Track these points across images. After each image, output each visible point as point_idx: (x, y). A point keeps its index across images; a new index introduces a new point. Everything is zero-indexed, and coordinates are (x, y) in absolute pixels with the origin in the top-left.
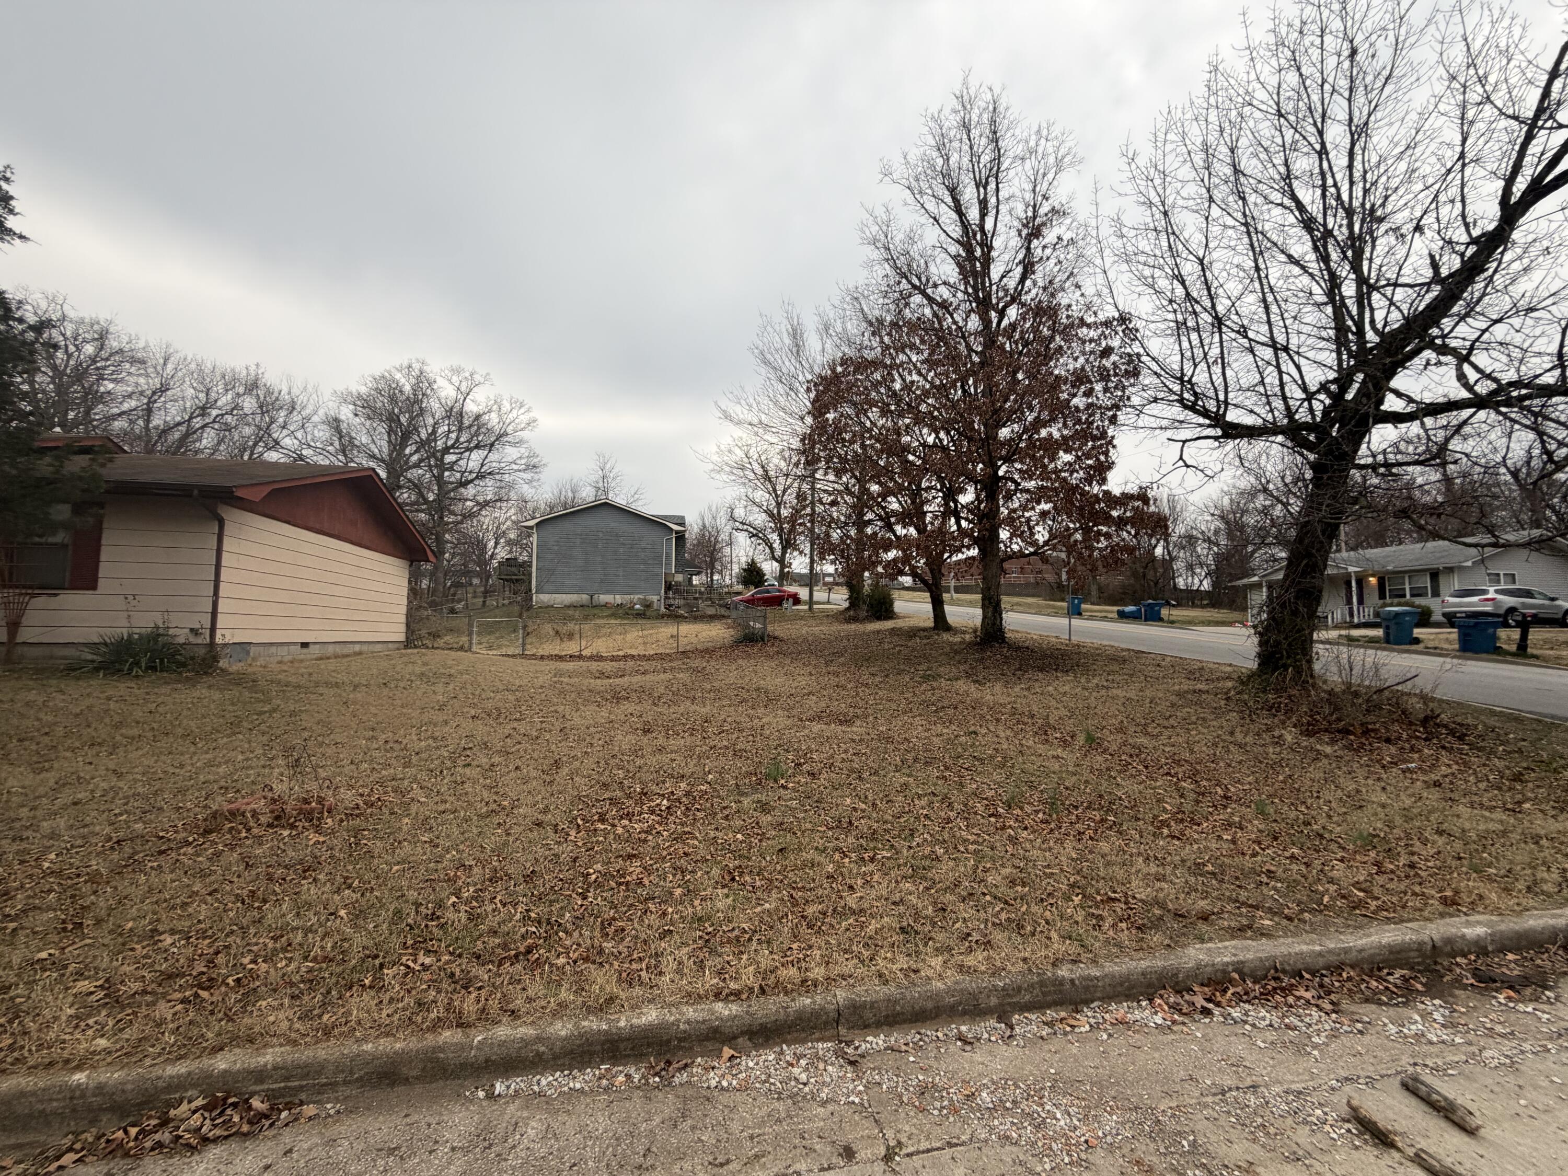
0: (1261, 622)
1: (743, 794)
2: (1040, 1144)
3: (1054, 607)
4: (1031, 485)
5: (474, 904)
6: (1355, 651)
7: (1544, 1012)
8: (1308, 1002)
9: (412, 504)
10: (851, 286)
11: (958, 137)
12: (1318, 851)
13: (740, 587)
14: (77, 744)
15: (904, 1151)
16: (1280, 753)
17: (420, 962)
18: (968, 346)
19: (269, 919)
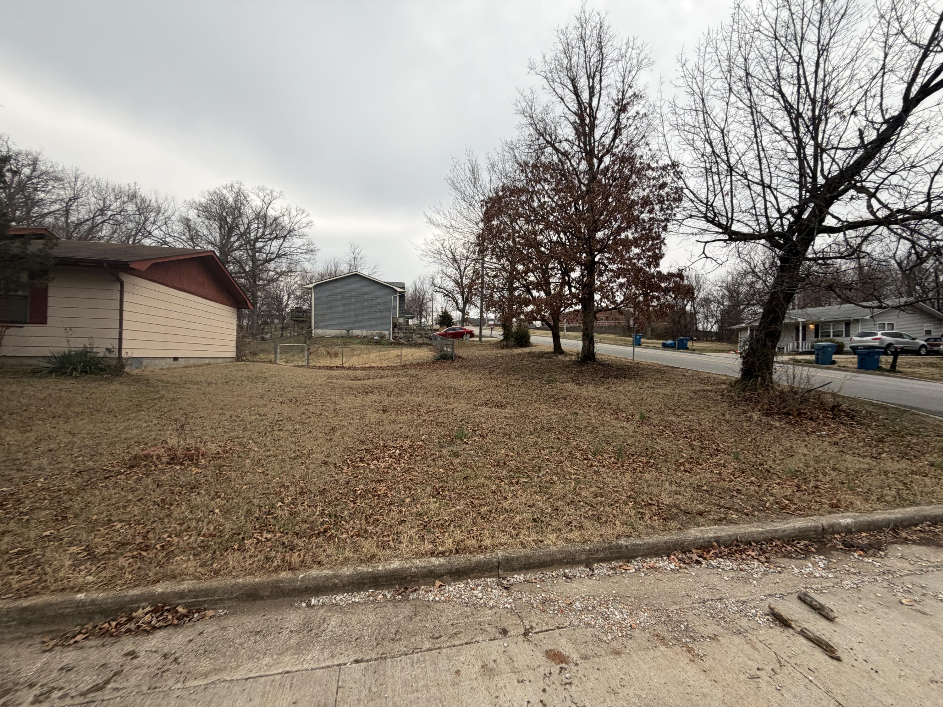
0: (745, 351)
1: (442, 447)
2: (606, 627)
3: (625, 340)
4: (614, 267)
5: (292, 506)
6: (797, 368)
7: (877, 562)
8: (753, 557)
9: (236, 273)
10: (509, 141)
11: (578, 45)
12: (765, 479)
13: (438, 327)
14: (45, 416)
15: (534, 631)
16: (750, 426)
17: (264, 536)
18: (579, 180)
19: (175, 514)
